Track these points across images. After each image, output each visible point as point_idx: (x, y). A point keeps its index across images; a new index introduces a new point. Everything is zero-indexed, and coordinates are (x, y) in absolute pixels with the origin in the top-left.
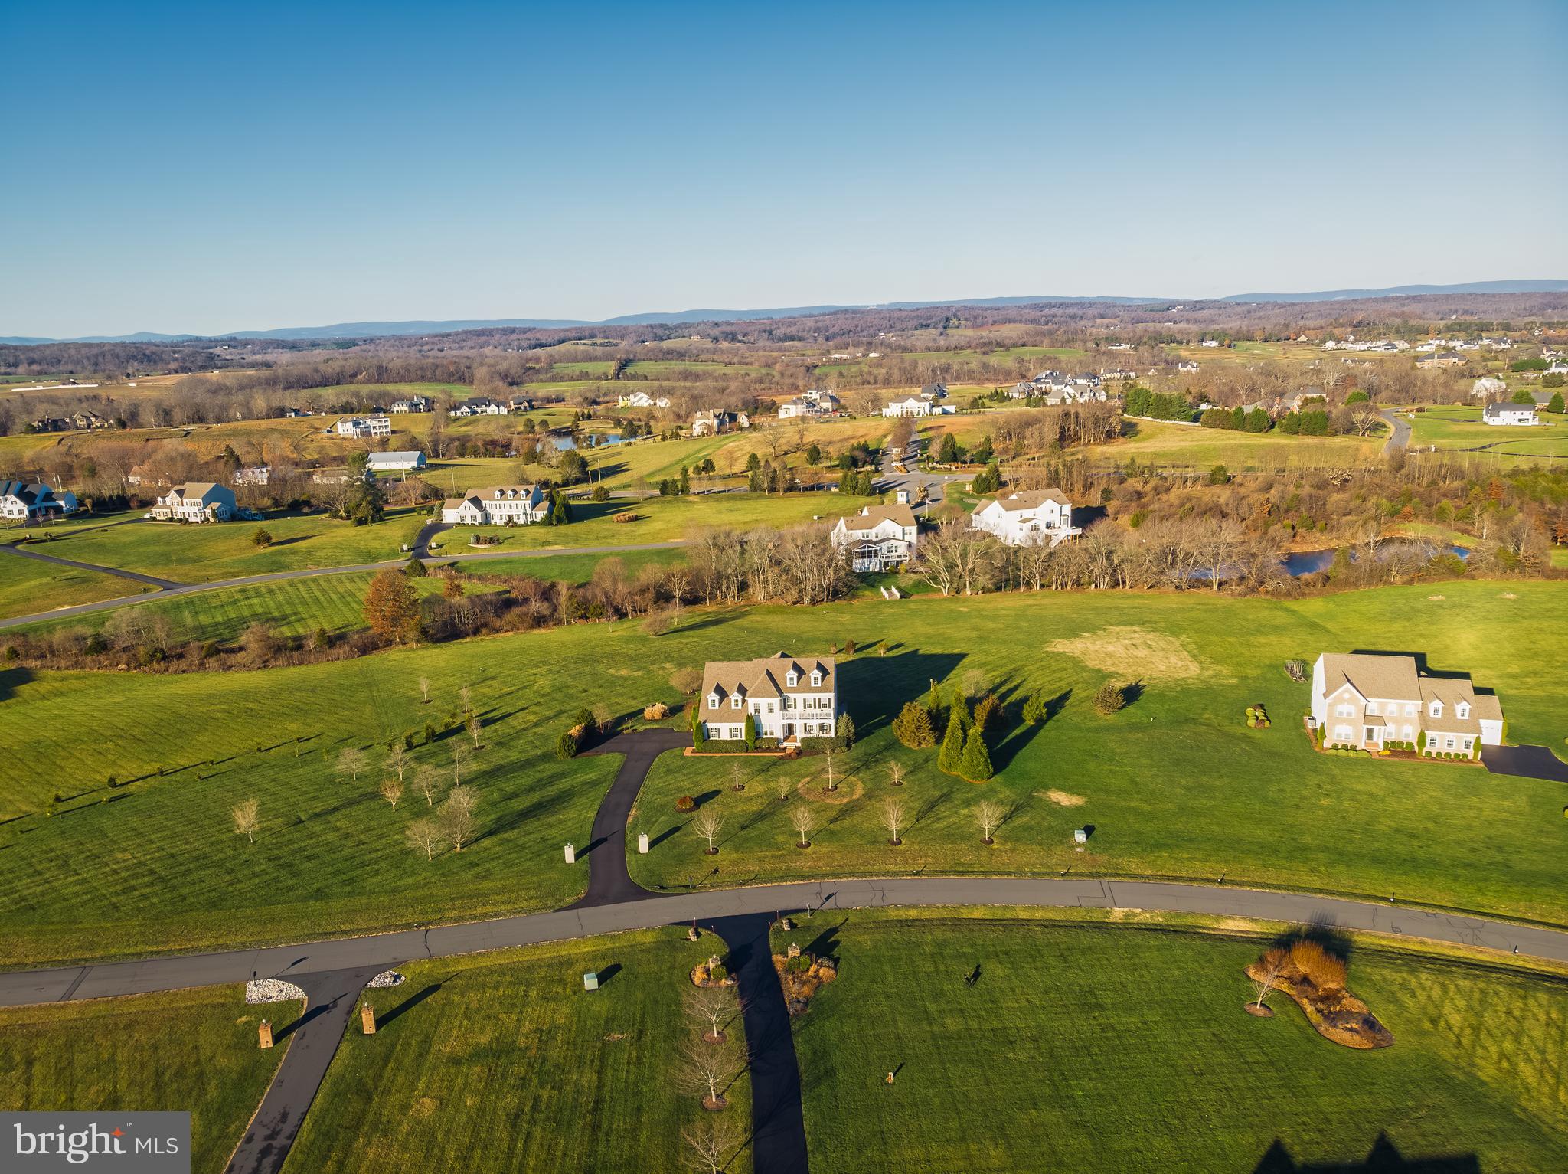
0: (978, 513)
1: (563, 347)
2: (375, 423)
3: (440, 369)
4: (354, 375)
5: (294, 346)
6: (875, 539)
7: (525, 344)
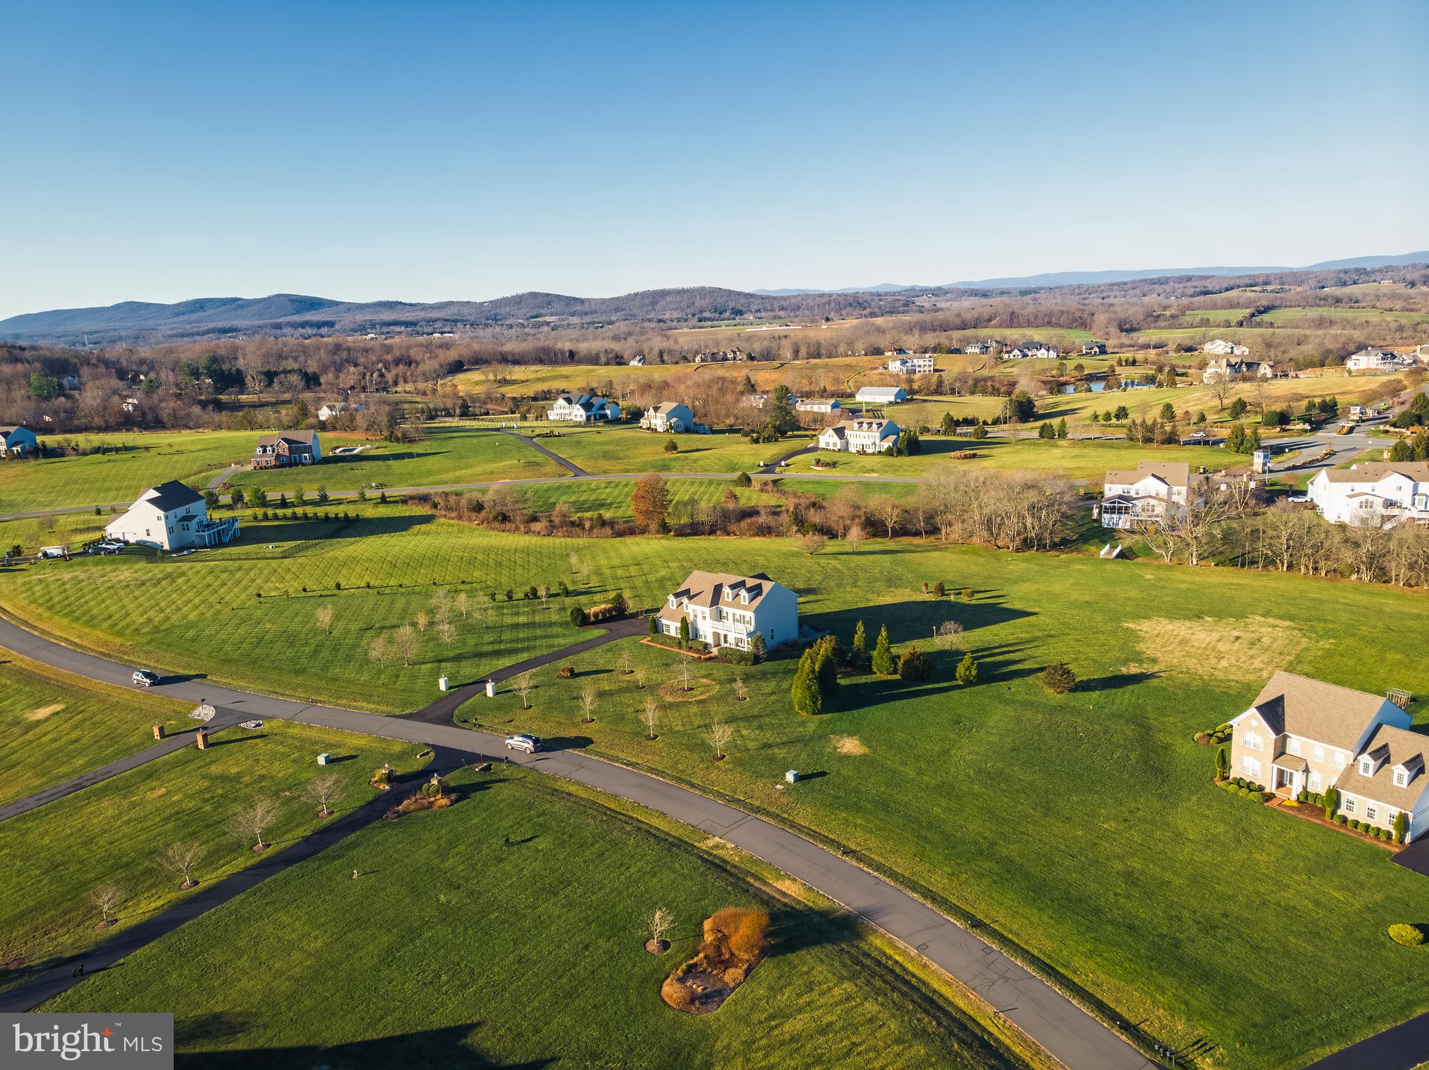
0: (1312, 483)
1: (1233, 294)
2: (921, 362)
3: (1065, 316)
4: (990, 320)
5: (985, 295)
6: (1135, 496)
7: (1190, 291)
